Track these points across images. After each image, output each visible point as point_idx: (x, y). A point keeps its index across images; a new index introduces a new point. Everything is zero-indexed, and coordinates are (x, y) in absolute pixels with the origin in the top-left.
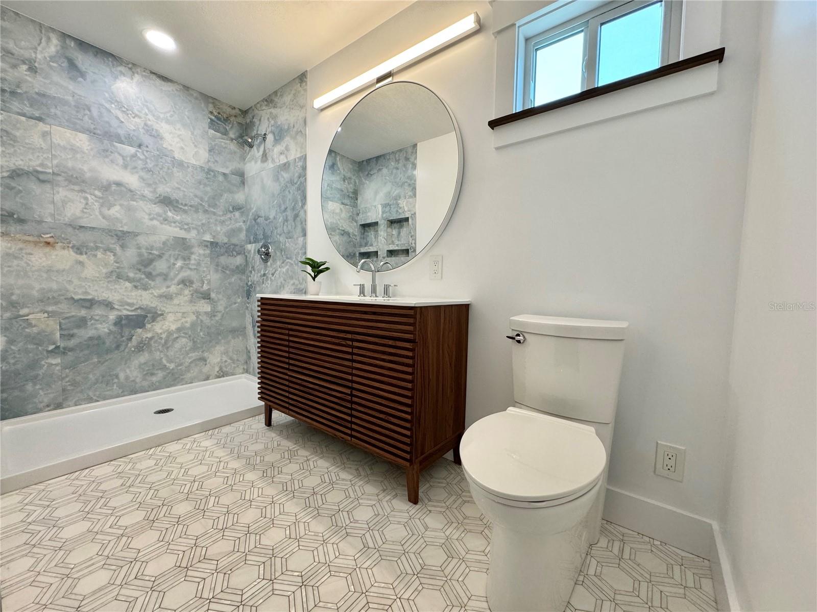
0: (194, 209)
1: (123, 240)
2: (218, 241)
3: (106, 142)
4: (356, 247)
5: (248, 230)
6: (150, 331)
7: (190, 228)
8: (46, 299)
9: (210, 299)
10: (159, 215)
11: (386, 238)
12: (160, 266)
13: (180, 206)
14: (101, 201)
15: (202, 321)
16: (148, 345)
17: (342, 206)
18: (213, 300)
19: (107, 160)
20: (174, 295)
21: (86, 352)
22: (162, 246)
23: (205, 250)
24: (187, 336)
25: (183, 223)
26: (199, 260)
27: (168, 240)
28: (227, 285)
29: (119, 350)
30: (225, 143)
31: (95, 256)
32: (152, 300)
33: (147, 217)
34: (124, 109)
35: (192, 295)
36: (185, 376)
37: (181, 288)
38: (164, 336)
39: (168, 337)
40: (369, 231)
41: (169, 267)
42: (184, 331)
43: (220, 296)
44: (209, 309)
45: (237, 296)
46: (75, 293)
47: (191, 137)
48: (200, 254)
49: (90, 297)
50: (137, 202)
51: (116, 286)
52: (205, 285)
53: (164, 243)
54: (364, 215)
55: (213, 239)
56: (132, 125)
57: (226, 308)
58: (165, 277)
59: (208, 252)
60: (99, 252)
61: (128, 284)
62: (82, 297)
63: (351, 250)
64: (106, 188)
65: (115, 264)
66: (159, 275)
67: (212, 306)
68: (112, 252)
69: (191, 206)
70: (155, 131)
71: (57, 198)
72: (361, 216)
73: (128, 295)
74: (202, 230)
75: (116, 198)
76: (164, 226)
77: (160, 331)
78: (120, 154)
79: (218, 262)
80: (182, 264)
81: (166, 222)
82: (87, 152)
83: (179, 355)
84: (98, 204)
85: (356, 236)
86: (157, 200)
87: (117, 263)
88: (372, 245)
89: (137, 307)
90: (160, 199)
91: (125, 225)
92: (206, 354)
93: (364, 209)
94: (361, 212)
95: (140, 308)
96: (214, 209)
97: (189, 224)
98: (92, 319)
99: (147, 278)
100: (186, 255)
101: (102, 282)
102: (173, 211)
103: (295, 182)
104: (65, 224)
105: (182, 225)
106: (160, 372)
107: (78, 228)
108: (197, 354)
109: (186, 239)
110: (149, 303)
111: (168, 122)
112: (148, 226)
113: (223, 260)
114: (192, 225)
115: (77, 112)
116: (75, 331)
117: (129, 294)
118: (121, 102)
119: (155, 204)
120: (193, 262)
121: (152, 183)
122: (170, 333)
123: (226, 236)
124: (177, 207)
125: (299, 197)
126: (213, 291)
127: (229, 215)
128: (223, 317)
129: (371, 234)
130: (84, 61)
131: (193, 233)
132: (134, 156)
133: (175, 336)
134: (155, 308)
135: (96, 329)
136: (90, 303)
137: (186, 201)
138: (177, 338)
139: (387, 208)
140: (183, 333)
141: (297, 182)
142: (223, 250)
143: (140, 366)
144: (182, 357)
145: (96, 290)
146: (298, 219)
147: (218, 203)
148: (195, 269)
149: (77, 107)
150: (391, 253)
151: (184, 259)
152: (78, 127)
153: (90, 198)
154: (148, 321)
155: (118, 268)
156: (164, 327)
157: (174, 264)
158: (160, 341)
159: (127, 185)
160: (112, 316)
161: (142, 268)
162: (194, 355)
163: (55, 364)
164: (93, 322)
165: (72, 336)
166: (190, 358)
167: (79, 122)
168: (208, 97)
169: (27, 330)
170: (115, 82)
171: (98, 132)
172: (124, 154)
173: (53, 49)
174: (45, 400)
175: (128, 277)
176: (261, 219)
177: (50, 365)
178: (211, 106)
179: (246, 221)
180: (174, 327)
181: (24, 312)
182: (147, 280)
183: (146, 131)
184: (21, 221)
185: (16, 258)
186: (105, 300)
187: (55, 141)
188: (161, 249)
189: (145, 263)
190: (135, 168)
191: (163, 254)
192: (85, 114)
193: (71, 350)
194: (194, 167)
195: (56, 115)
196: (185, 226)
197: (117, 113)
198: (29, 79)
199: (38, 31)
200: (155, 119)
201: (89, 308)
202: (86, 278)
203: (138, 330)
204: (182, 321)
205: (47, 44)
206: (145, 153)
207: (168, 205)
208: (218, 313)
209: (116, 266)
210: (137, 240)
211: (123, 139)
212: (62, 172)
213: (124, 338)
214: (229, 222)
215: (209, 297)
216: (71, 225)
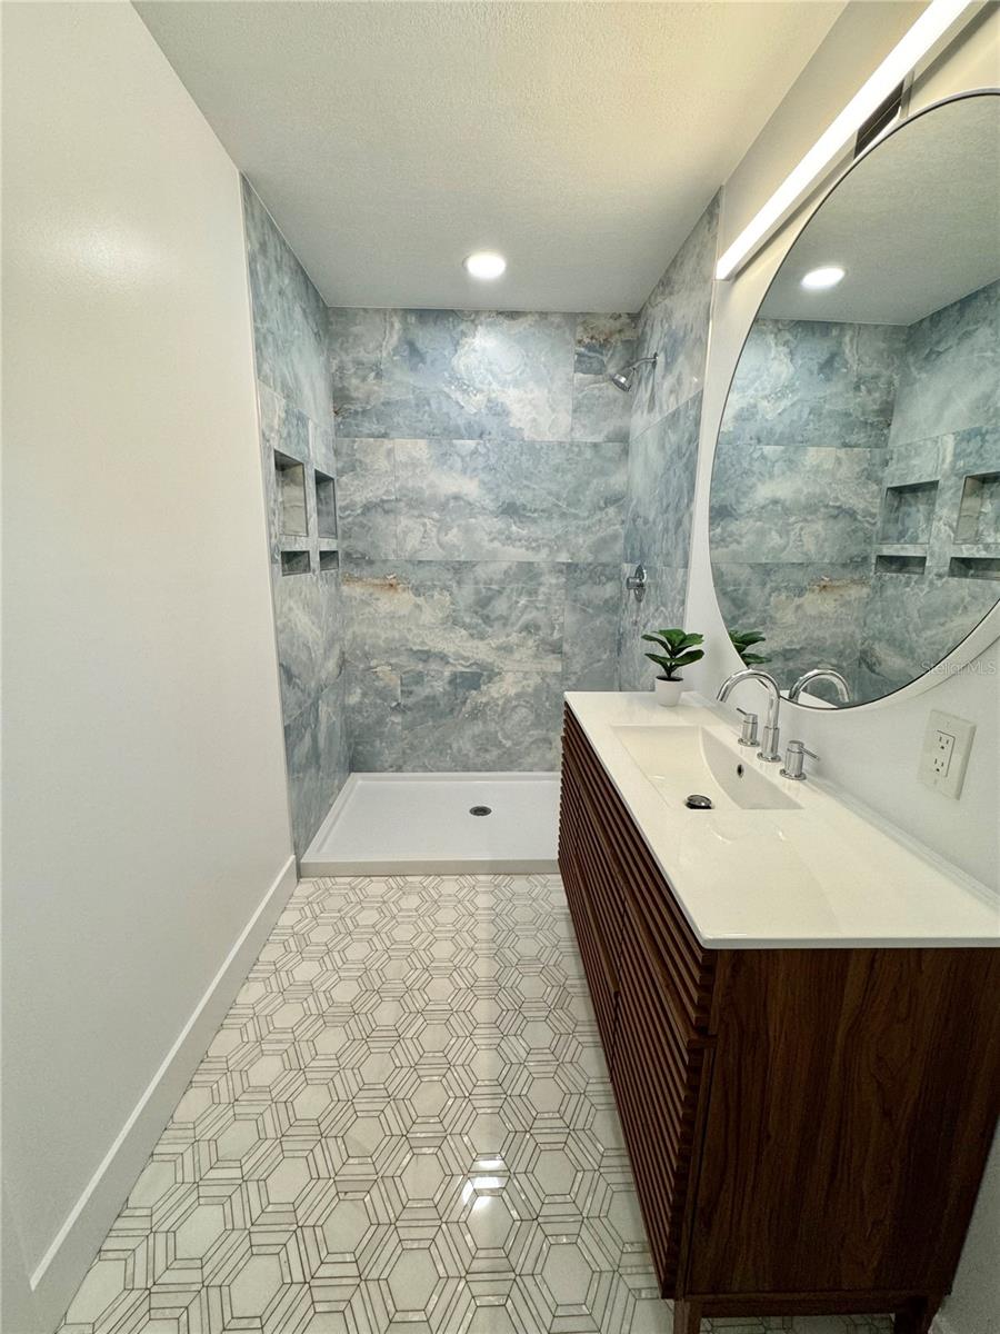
0: (546, 515)
1: (460, 573)
2: (579, 562)
3: (444, 442)
4: (870, 544)
5: (627, 538)
6: (485, 695)
7: (539, 546)
8: (391, 651)
9: (561, 653)
10: (500, 532)
11: (955, 524)
12: (500, 606)
13: (528, 514)
14: (438, 525)
15: (548, 685)
16: (483, 712)
17: (842, 453)
18: (565, 654)
19: (445, 467)
20: (515, 647)
21: (423, 713)
22: (503, 577)
23: (558, 577)
24: (529, 705)
25: (530, 539)
26: (550, 594)
27: (510, 568)
28: (589, 631)
29: (452, 714)
30: (600, 389)
31: (432, 596)
32: (488, 653)
33: (486, 538)
34: (465, 387)
35: (538, 646)
36: (523, 760)
37: (524, 638)
38: (500, 703)
39: (505, 703)
40: (913, 502)
41: (510, 608)
42: (526, 699)
43: (576, 650)
44: (559, 669)
45: (603, 649)
46: (415, 644)
47: (547, 398)
48: (551, 585)
49: (426, 648)
50: (475, 518)
51: (452, 635)
52: (555, 631)
53: (506, 572)
54: (902, 465)
55: (572, 559)
56: (473, 405)
57: (583, 668)
58: (505, 620)
59: (562, 580)
60: (436, 591)
61: (464, 632)
62: (420, 648)
63: (854, 550)
64: (443, 507)
65: (451, 606)
66: (499, 618)
67: (564, 663)
68: (449, 591)
69: (542, 511)
70: (499, 405)
71: (399, 529)
72: (892, 466)
73: (463, 646)
74: (556, 547)
75: (454, 517)
76: (506, 548)
77: (496, 696)
78: (459, 455)
79: (576, 596)
80: (526, 601)
81: (509, 542)
82: (425, 462)
83: (517, 730)
84: (436, 529)
85: (873, 516)
86: (500, 509)
87: (454, 604)
88: (914, 540)
89: (473, 662)
90: (503, 507)
91: (463, 552)
92: (551, 734)
93: (903, 449)
94: (895, 456)
95: (476, 663)
96: (576, 509)
97: (538, 539)
98: (427, 675)
99: (484, 623)
100: (532, 587)
101: (439, 629)
102: (518, 524)
103: (684, 450)
104: (406, 561)
105: (528, 543)
106: (493, 748)
107: (417, 563)
108: (540, 731)
109: (533, 563)
110: (486, 658)
111: (516, 384)
112: (487, 550)
113: (585, 592)
114: (543, 541)
115: (418, 412)
116: (414, 688)
117: (465, 644)
118: (462, 378)
119: (496, 517)
120: (540, 598)
121: (494, 486)
122: (508, 700)
123: (591, 552)
124: (524, 516)
125: (686, 485)
126: (566, 640)
127: (598, 515)
129: (918, 511)
130: (426, 337)
131: (544, 553)
132: (475, 452)
133: (514, 703)
134: (492, 664)
135: (432, 686)
136: (426, 656)
137: (536, 505)
138: (516, 707)
139: (971, 444)
140: (524, 701)
141: (686, 452)
142: (586, 575)
143: (474, 737)
144: (520, 734)
145: (433, 640)
146: (681, 530)
147: (581, 498)
148: (543, 608)
149: (417, 405)
150: (964, 566)
151: (530, 594)
152: (418, 432)
153: (428, 524)
154: (484, 681)
155: (454, 611)
156: (501, 691)
157: (517, 602)
158: (496, 708)
159: (465, 497)
160: (447, 674)
161: (479, 609)
162: (535, 733)
163: (397, 723)
164: (429, 678)
165: (411, 693)
166: (531, 736)
167: (419, 425)
168: (577, 315)
169: (376, 683)
170: (456, 351)
171: (437, 431)
172: (464, 454)
173: (395, 337)
174: (389, 760)
175: (464, 622)
176: (640, 522)
177: (393, 723)
178: (580, 329)
179: (623, 522)
180: (512, 692)
181: (373, 663)
182: (483, 626)
183: (490, 409)
184: (371, 562)
185: (369, 604)
186: (440, 653)
187: (398, 459)
188: (502, 581)
189: (483, 603)
190: (475, 469)
191: (504, 588)
192: (425, 412)
193: (410, 709)
194: (550, 446)
195: (398, 424)
196: (534, 545)
197: (457, 396)
198: (376, 388)
199: (383, 320)
200: (501, 386)
201: (426, 661)
202: (423, 625)
203: (473, 691)
204: (523, 684)
205: (391, 334)
206: (487, 444)
207: (512, 516)
208: (572, 676)
209: (452, 609)
210: (474, 571)
211: (463, 431)
212: (404, 496)
213: (458, 701)
214: (597, 528)
215: (559, 651)
216: (411, 561)
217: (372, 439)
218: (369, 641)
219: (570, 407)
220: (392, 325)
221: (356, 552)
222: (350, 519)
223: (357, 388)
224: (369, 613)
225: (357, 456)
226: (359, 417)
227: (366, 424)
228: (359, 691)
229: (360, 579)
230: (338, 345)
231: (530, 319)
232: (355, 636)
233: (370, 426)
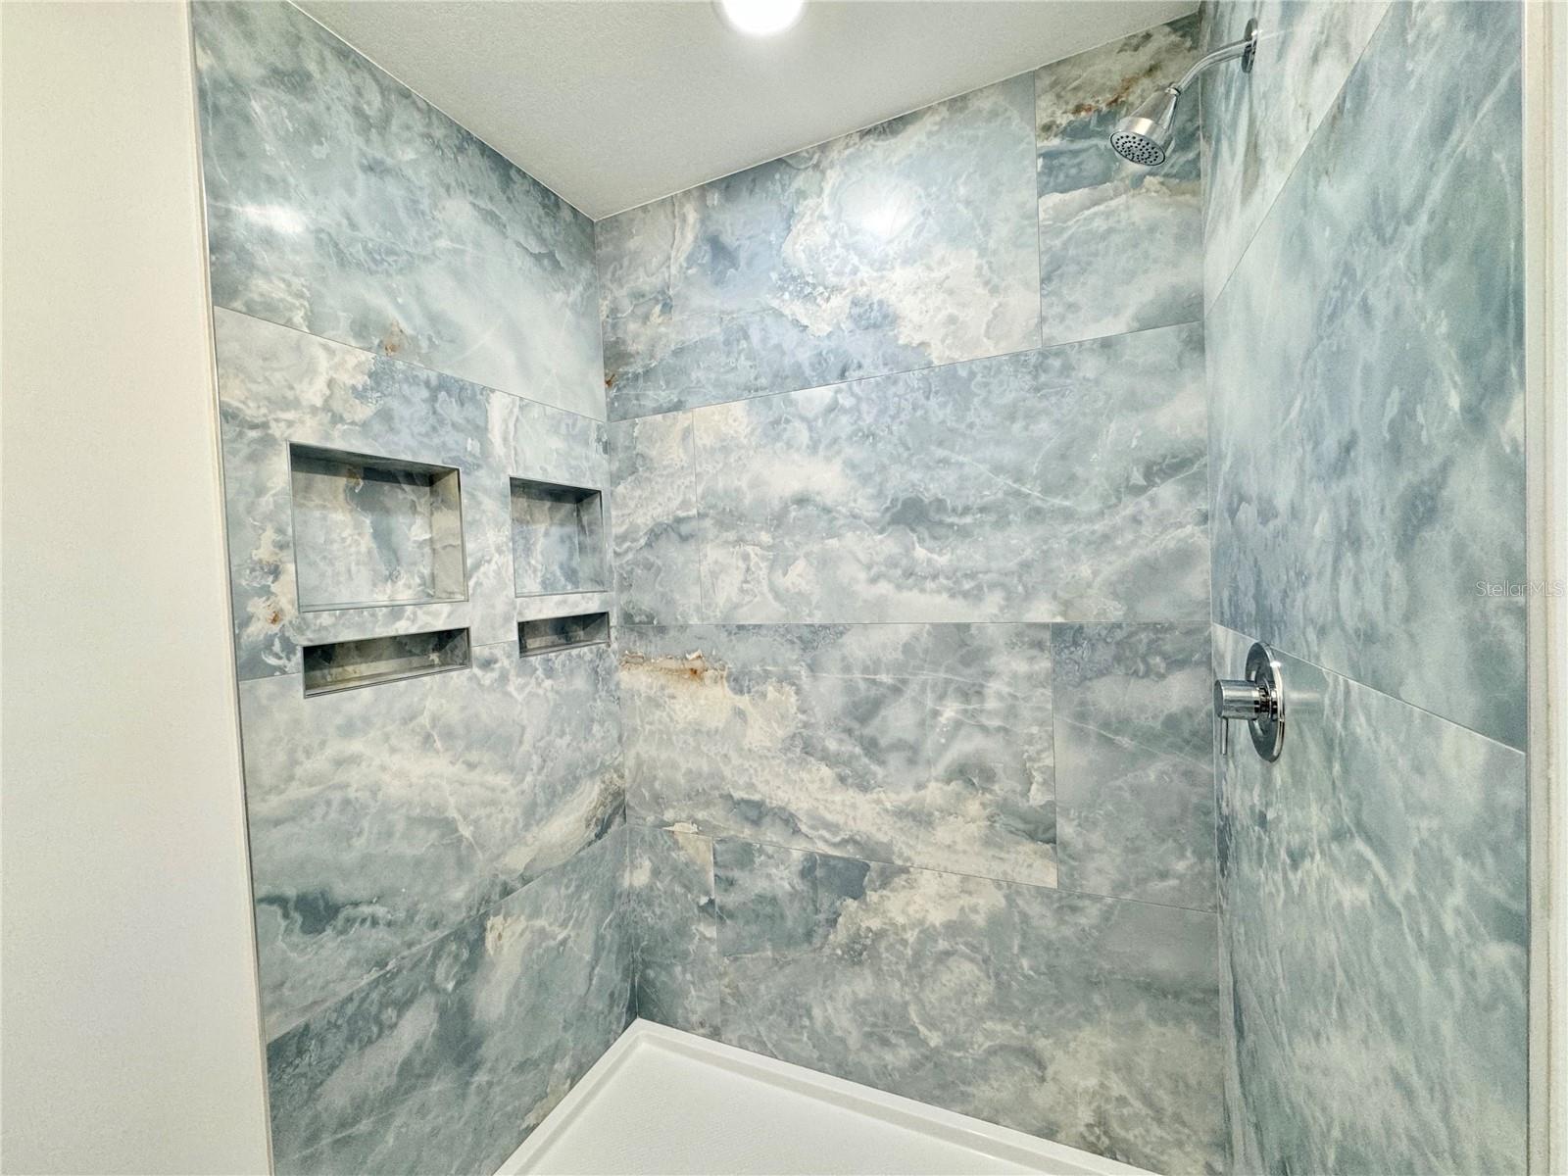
0: (992, 517)
1: (814, 649)
2: (1084, 622)
3: (776, 400)
5: (1220, 554)
6: (876, 915)
7: (979, 587)
8: (696, 796)
9: (1053, 841)
10: (892, 563)
12: (898, 720)
13: (949, 520)
14: (771, 555)
15: (1025, 918)
16: (875, 952)
18: (1065, 846)
19: (779, 445)
20: (937, 813)
21: (754, 929)
22: (901, 657)
23: (1032, 659)
24: (978, 956)
25: (959, 574)
26: (1015, 697)
27: (916, 637)
28: (1127, 795)
29: (810, 943)
30: (1108, 215)
31: (764, 695)
32: (879, 821)
33: (862, 576)
34: (807, 290)
35: (991, 818)
36: (974, 1090)
37: (958, 794)
38: (911, 936)
39: (921, 941)
41: (922, 724)
42: (970, 939)
43: (1096, 839)
44: (1051, 880)
45: (1170, 844)
46: (735, 785)
47: (979, 268)
48: (1015, 676)
49: (756, 797)
50: (839, 536)
51: (804, 775)
52: (1034, 787)
53: (908, 649)
55: (1064, 614)
56: (825, 321)
57: (1120, 887)
58: (912, 753)
59: (1044, 664)
60: (771, 684)
61: (826, 771)
62: (746, 796)
64: (778, 521)
65: (800, 716)
66: (899, 745)
67: (1063, 868)
68: (794, 684)
69: (983, 510)
70: (876, 307)
71: (704, 568)
73: (826, 801)
74: (1020, 588)
75: (797, 538)
76: (906, 595)
77: (901, 920)
78: (803, 419)
79: (1082, 703)
80: (957, 712)
81: (911, 581)
82: (745, 442)
83: (954, 1011)
84: (765, 564)
86: (888, 515)
87: (804, 712)
89: (847, 836)
90: (895, 510)
91: (818, 607)
92: (1042, 1044)
95: (851, 840)
96: (1066, 497)
97: (977, 573)
98: (761, 850)
99: (866, 755)
100: (969, 680)
101: (777, 762)
102: (929, 543)
104: (717, 626)
105: (955, 583)
106: (902, 1042)
107: (735, 630)
108: (1008, 1027)
109: (967, 626)
110: (873, 830)
111: (909, 258)
112: (865, 601)
113: (1109, 694)
114: (988, 577)
115: (728, 354)
116: (736, 874)
117: (830, 798)
118: (802, 275)
119: (881, 531)
120: (991, 704)
121: (873, 470)
122: (928, 934)
123: (1116, 595)
124: (941, 523)
126: (1066, 811)
127: (1129, 507)
128: (1106, 918)
130: (738, 222)
131: (993, 603)
132: (833, 408)
133: (943, 945)
134: (888, 846)
135: (769, 876)
136: (756, 812)
137: (968, 497)
138: (948, 954)
140: (966, 944)
142: (1104, 654)
143: (855, 1006)
144: (962, 1021)
145: (768, 782)
147: (1079, 470)
148: (999, 729)
149: (727, 343)
151: (965, 695)
152: (731, 389)
153: (752, 555)
154: (871, 881)
155: (806, 725)
156: (911, 910)
157: (936, 714)
158: (898, 946)
159: (818, 498)
160: (797, 852)
161: (856, 725)
162: (1001, 1029)
163: (710, 939)
164: (763, 858)
165: (731, 883)
166: (987, 1033)
167: (730, 377)
168: (1034, 75)
169: (673, 854)
170: (789, 229)
171: (763, 381)
172: (810, 415)
173: (690, 236)
174: (699, 1009)
175: (824, 749)
176: (1247, 513)
177: (704, 938)
178: (1045, 102)
179: (1205, 518)
180: (937, 917)
181: (669, 815)
182: (865, 760)
183: (857, 319)
184: (662, 630)
185: (658, 706)
186: (782, 809)
187: (699, 443)
188: (899, 667)
189: (864, 710)
190: (835, 440)
191: (904, 682)
192: (739, 353)
193: (731, 916)
194: (992, 367)
195: (699, 382)
196: (965, 585)
197: (796, 309)
198: (663, 329)
199: (670, 216)
200: (877, 271)
201: (756, 823)
202: (750, 750)
203: (849, 901)
204: (961, 902)
205: (682, 234)
206: (856, 389)
207: (914, 526)
208: (1087, 902)
209: (800, 721)
210: (842, 645)
211: (808, 372)
212: (710, 508)
213: (821, 917)
214: (1130, 537)
215: (1048, 835)
216: (724, 626)
217: (659, 417)
218: (660, 774)
219: (1035, 274)
220: (684, 220)
221: (641, 612)
222: (630, 556)
223: (636, 336)
224: (660, 722)
225: (640, 448)
226: (641, 380)
227: (650, 393)
228: (647, 864)
229: (645, 659)
230: (609, 276)
231: (929, 123)
232: (639, 765)
233: (657, 394)
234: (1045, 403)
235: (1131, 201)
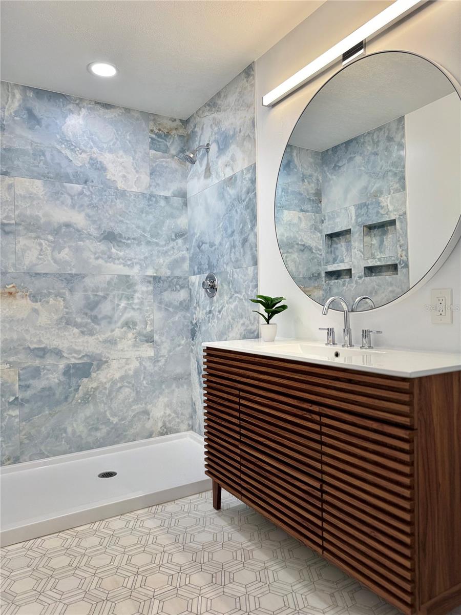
0: (137, 242)
1: (72, 283)
2: (161, 275)
3: (57, 184)
4: (320, 266)
5: (192, 259)
6: (95, 381)
7: (133, 263)
8: (8, 350)
9: (153, 342)
10: (103, 253)
11: (363, 250)
12: (105, 308)
13: (123, 241)
14: (53, 245)
15: (145, 368)
16: (94, 396)
17: (301, 214)
18: (156, 342)
19: (58, 202)
20: (118, 339)
21: (40, 404)
22: (106, 286)
23: (147, 286)
24: (131, 385)
25: (127, 259)
26: (143, 299)
27: (112, 279)
28: (171, 324)
29: (67, 402)
30: (167, 162)
31: (48, 302)
32: (97, 346)
33: (92, 257)
34: (72, 147)
35: (135, 338)
36: (128, 433)
37: (125, 332)
38: (108, 386)
39: (111, 386)
40: (339, 242)
41: (113, 309)
42: (129, 380)
43: (164, 339)
44: (152, 354)
45: (181, 336)
46: (32, 342)
47: (133, 163)
48: (143, 292)
49: (43, 346)
50: (84, 241)
51: (66, 333)
52: (148, 326)
53: (109, 283)
54: (331, 222)
55: (156, 273)
56: (79, 160)
57: (170, 351)
58: (110, 320)
59: (151, 288)
60: (51, 298)
61: (76, 330)
62: (37, 346)
63: (314, 270)
64: (56, 232)
65: (65, 310)
66: (105, 317)
67: (155, 349)
68: (62, 297)
69: (134, 239)
70: (99, 163)
71: (18, 247)
72: (326, 223)
73: (76, 342)
74: (145, 265)
75: (65, 240)
76: (108, 264)
77: (104, 380)
78: (69, 194)
79: (161, 299)
80: (125, 304)
81: (110, 260)
82: (42, 197)
83: (123, 407)
84: (50, 248)
85: (320, 250)
86: (102, 236)
87: (67, 308)
88: (342, 261)
89: (84, 355)
90: (104, 235)
91: (74, 267)
92: (149, 407)
93: (330, 214)
94: (326, 218)
95: (86, 355)
96: (157, 239)
97: (132, 259)
98: (44, 369)
99: (93, 322)
100: (129, 294)
101: (54, 329)
102: (117, 247)
103: (243, 198)
104: (24, 273)
105: (125, 262)
106: (104, 426)
107: (34, 275)
108: (139, 406)
109: (129, 276)
110: (95, 350)
111: (111, 151)
112: (93, 266)
113: (167, 296)
114: (135, 260)
115: (35, 160)
116: (31, 382)
117: (77, 341)
118: (70, 141)
119: (100, 242)
120: (136, 301)
121: (97, 219)
122: (114, 383)
123: (169, 269)
124: (121, 241)
125: (248, 217)
126: (156, 332)
127: (172, 244)
128: (166, 362)
129: (342, 246)
130: (40, 108)
131: (136, 269)
132: (81, 193)
133: (119, 385)
134: (100, 355)
135: (47, 379)
136: (42, 352)
137: (129, 234)
138: (121, 388)
139: (363, 210)
140: (127, 382)
141: (245, 199)
142: (166, 285)
143: (87, 418)
144: (125, 410)
145: (48, 339)
146: (247, 244)
147: (160, 232)
148: (138, 309)
149: (34, 155)
150: (371, 270)
151: (128, 298)
152: (35, 174)
153: (44, 244)
154: (94, 369)
155: (67, 313)
156: (108, 376)
157: (118, 305)
158: (104, 391)
159: (75, 226)
160: (62, 366)
161: (89, 311)
162: (137, 407)
163: (14, 416)
164: (45, 372)
165: (28, 386)
166: (133, 411)
167: (36, 169)
168: (149, 114)
170: (65, 121)
171: (51, 175)
172: (73, 194)
173: (16, 104)
174: (7, 453)
175: (76, 322)
176: (205, 247)
177: (11, 416)
178: (151, 123)
179: (189, 249)
180: (117, 376)
182: (92, 324)
183: (92, 164)
186: (56, 349)
187: (17, 192)
188: (106, 290)
189: (91, 306)
190: (82, 206)
191: (108, 295)
192: (40, 160)
193: (28, 401)
194: (136, 195)
195: (18, 166)
196: (128, 262)
197: (68, 153)
199: (6, 90)
200: (100, 151)
201: (42, 357)
202: (40, 326)
203: (84, 379)
204: (126, 368)
205: (12, 101)
206: (91, 189)
207: (111, 241)
208: (161, 358)
209: (66, 311)
210: (84, 281)
211: (71, 178)
212: (23, 221)
213: (72, 389)
214: (172, 252)
215: (152, 340)
216: (28, 273)
219: (148, 172)
220: (14, 95)
231: (118, 111)
234: (151, 210)
235: (172, 161)
